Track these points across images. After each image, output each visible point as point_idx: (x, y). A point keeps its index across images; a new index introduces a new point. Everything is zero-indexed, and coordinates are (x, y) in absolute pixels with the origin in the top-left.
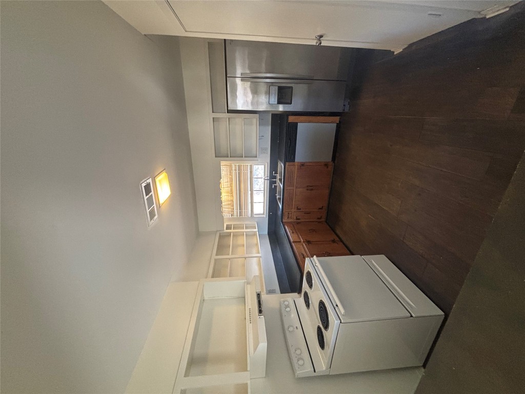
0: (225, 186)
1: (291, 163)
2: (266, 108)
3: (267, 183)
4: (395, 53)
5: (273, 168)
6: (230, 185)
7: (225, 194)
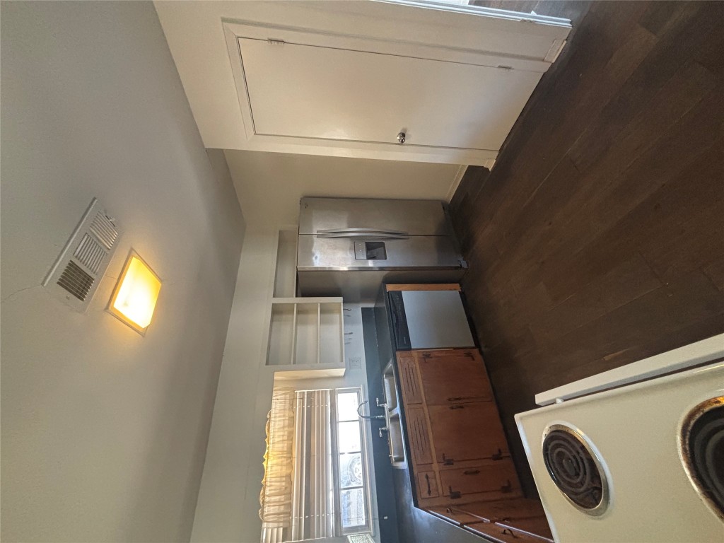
0: (277, 440)
1: (405, 353)
2: (352, 264)
3: (367, 426)
4: (490, 170)
5: (376, 393)
6: (288, 437)
7: (275, 461)
